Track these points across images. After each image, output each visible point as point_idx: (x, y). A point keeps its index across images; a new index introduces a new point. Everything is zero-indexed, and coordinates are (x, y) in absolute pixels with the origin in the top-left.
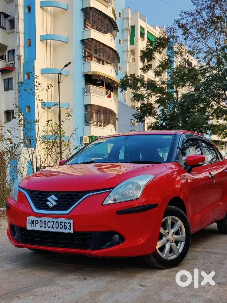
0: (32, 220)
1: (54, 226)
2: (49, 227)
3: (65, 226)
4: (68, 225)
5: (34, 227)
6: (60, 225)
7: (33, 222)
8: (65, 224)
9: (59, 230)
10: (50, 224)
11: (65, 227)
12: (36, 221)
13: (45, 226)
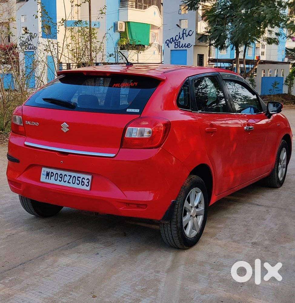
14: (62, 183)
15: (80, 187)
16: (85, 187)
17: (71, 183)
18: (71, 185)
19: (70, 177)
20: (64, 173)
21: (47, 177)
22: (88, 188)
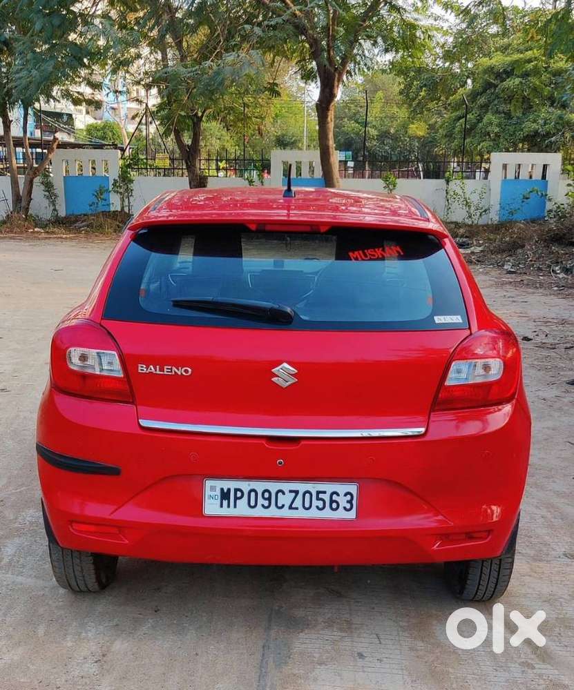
14: (273, 512)
15: (327, 514)
16: (341, 514)
17: (300, 507)
18: (301, 514)
19: (294, 494)
20: (273, 486)
21: (225, 503)
22: (352, 515)
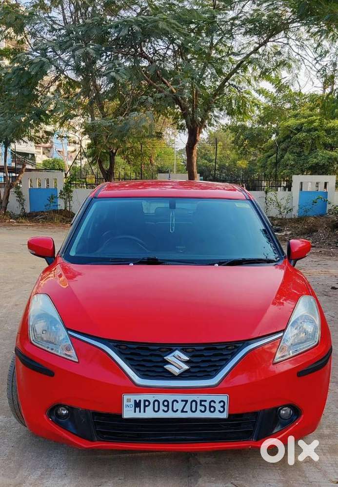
0: (135, 401)
1: (187, 408)
2: (175, 410)
3: (210, 407)
4: (218, 406)
5: (140, 412)
6: (201, 405)
7: (137, 404)
8: (212, 404)
9: (198, 415)
10: (179, 406)
11: (212, 409)
12: (145, 401)
13: (166, 409)
